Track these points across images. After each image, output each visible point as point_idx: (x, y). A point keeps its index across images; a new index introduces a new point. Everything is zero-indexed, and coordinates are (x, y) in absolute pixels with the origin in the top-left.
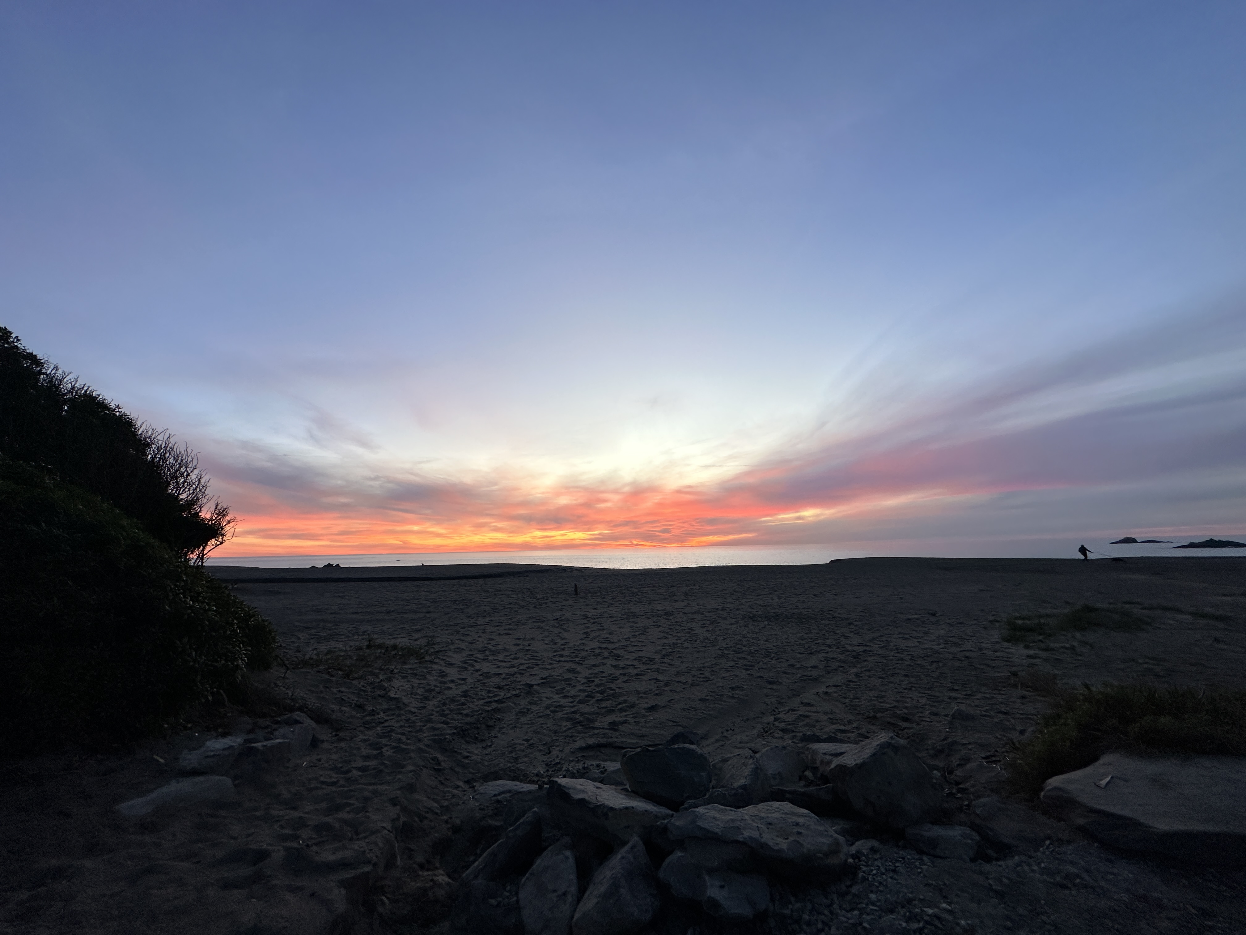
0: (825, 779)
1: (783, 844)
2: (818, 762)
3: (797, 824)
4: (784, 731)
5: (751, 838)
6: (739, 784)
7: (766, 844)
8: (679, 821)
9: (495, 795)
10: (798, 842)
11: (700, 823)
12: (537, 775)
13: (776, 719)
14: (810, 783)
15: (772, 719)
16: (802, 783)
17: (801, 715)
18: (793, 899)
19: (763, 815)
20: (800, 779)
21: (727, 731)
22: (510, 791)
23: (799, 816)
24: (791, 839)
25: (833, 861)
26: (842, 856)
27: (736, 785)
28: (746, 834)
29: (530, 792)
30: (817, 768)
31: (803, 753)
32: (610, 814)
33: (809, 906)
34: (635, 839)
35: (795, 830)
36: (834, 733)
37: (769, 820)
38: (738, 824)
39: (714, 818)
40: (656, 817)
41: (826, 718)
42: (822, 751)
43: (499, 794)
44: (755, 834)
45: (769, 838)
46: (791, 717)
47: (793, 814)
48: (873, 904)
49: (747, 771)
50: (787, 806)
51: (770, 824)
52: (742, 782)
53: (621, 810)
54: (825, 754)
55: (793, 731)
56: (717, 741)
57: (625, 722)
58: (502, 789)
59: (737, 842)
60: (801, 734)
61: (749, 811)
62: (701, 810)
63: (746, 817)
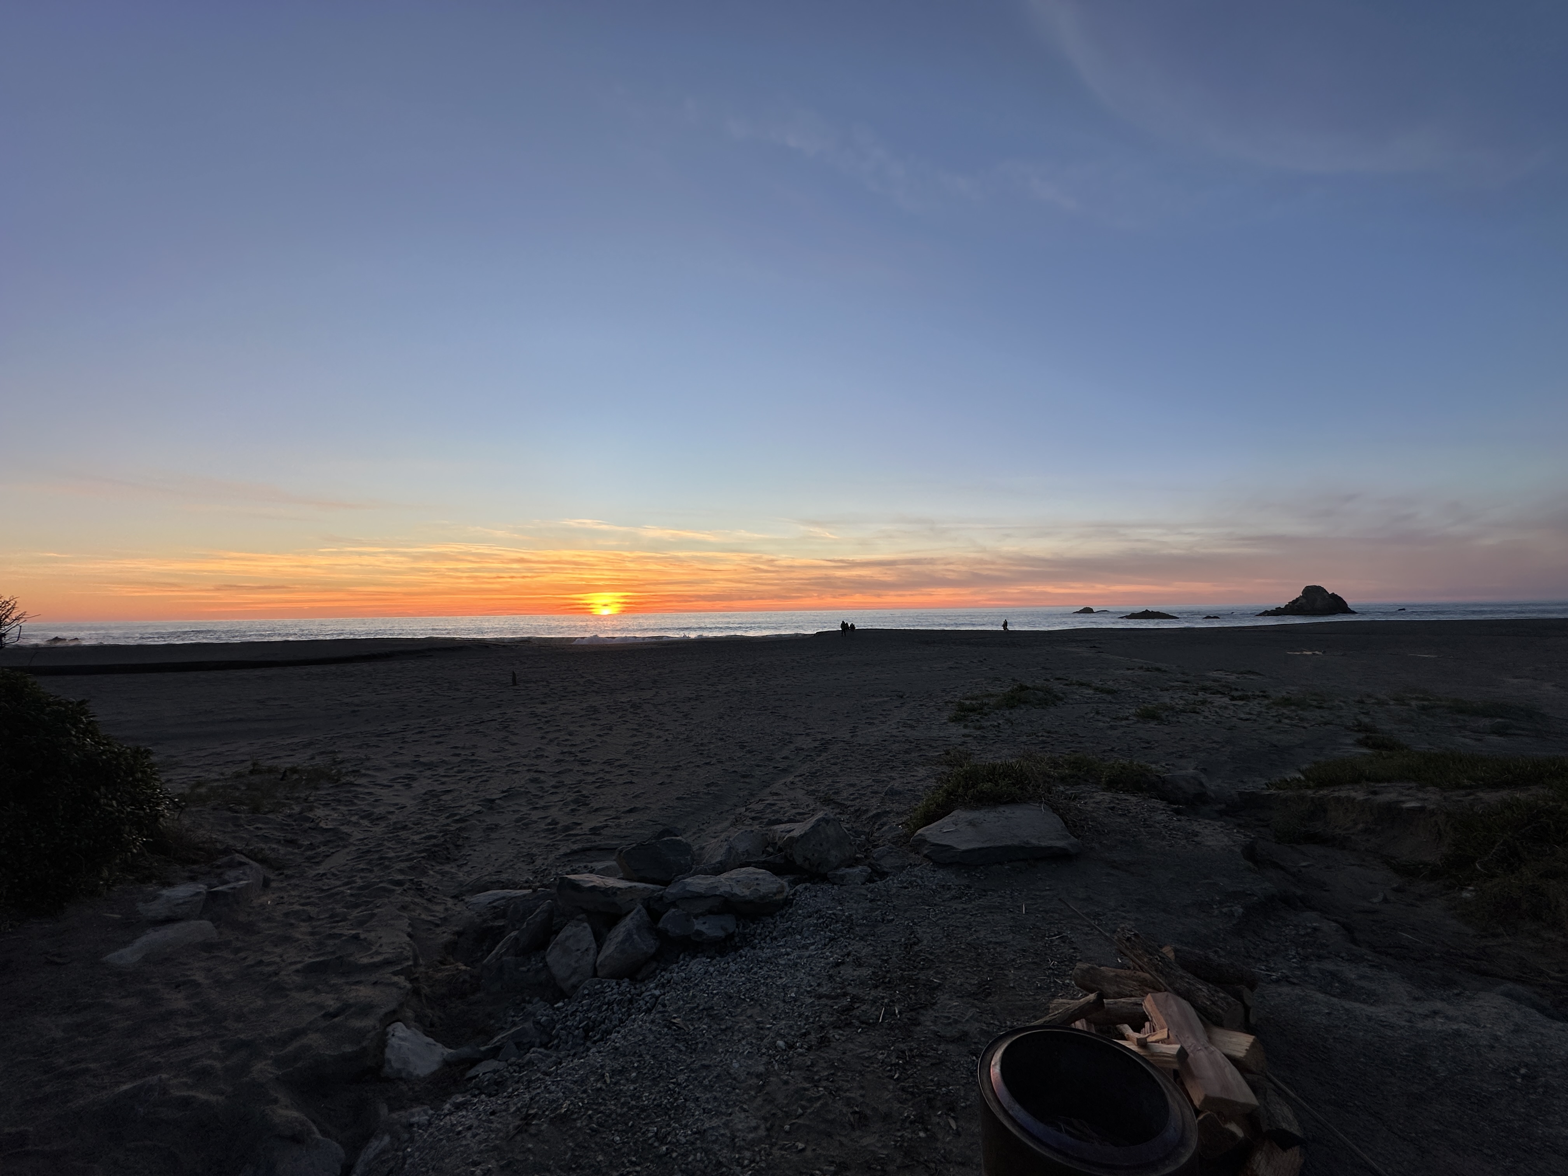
0: (780, 850)
1: (747, 892)
2: (777, 838)
3: (757, 879)
4: (753, 819)
5: (725, 891)
6: (717, 860)
7: (736, 894)
8: (672, 890)
9: (490, 903)
10: (757, 890)
11: (688, 888)
12: (526, 882)
13: (746, 810)
14: (770, 854)
15: (744, 809)
16: (765, 855)
17: (768, 804)
18: (751, 924)
19: (734, 877)
20: (763, 853)
21: (703, 824)
22: (503, 898)
23: (759, 874)
24: (752, 888)
25: (779, 897)
26: (785, 894)
27: (713, 862)
28: (722, 890)
29: (524, 896)
30: (776, 843)
31: (767, 834)
32: (618, 892)
33: (761, 925)
34: (640, 906)
35: (756, 882)
36: (794, 816)
37: (738, 879)
38: (716, 885)
39: (699, 883)
40: (653, 891)
41: (789, 804)
42: (780, 830)
43: (494, 902)
44: (728, 889)
45: (737, 890)
46: (760, 807)
47: (754, 873)
48: (800, 916)
49: (723, 851)
50: (751, 869)
51: (739, 881)
52: (719, 859)
53: (626, 889)
54: (782, 832)
55: (761, 818)
56: (695, 833)
57: (607, 826)
58: (496, 897)
59: (716, 895)
60: (767, 820)
61: (725, 875)
62: (689, 880)
63: (722, 880)
